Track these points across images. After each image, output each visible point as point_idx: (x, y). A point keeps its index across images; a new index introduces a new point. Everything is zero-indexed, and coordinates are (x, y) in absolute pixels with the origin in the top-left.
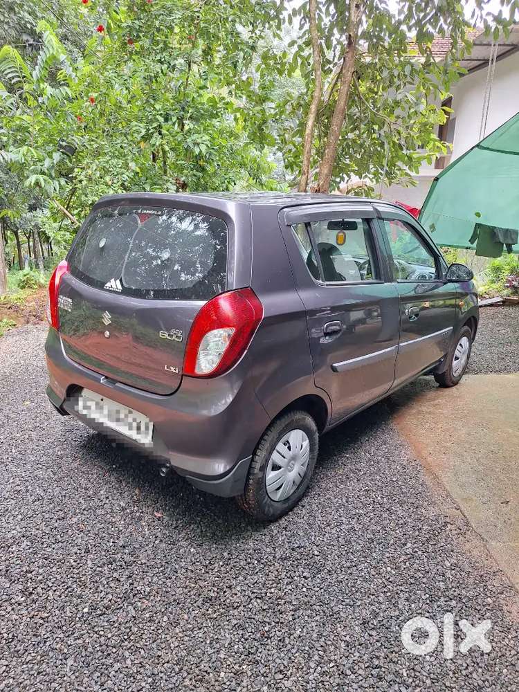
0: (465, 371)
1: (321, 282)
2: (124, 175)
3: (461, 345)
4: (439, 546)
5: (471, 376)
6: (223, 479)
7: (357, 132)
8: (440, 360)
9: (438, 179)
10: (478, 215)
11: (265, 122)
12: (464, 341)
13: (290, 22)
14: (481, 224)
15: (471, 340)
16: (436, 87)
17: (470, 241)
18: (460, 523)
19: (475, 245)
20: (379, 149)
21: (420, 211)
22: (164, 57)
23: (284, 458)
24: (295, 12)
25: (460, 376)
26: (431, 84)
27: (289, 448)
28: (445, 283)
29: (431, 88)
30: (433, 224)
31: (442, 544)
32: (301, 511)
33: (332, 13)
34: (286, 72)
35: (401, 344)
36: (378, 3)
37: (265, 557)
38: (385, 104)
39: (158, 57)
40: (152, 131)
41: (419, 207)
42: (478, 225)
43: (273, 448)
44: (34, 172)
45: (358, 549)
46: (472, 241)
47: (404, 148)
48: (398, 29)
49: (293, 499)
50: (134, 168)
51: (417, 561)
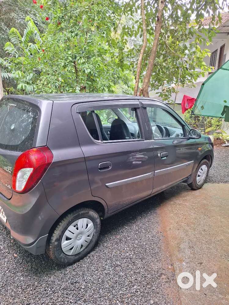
0: (205, 181)
1: (100, 141)
2: (56, 83)
3: (202, 169)
4: (152, 289)
5: (209, 184)
6: (31, 246)
7: (166, 62)
8: (187, 177)
9: (204, 84)
10: (225, 102)
11: (123, 58)
12: (204, 167)
13: (137, 12)
14: (227, 106)
15: (209, 167)
16: (204, 40)
17: (221, 114)
18: (170, 275)
19: (224, 116)
20: (176, 69)
21: (196, 99)
22: (73, 30)
23: (73, 234)
24: (138, 8)
25: (203, 185)
26: (202, 39)
27: (77, 229)
28: (189, 139)
29: (202, 40)
30: (203, 106)
31: (154, 288)
32: (87, 260)
33: (156, 7)
34: (134, 35)
35: (156, 171)
36: (178, 1)
37: (55, 287)
38: (179, 49)
39: (70, 30)
40: (67, 63)
41: (196, 98)
42: (226, 107)
43: (66, 229)
44: (23, 82)
45: (107, 287)
46: (222, 114)
47: (189, 70)
48: (187, 13)
49: (83, 253)
50: (61, 80)
51: (135, 298)
